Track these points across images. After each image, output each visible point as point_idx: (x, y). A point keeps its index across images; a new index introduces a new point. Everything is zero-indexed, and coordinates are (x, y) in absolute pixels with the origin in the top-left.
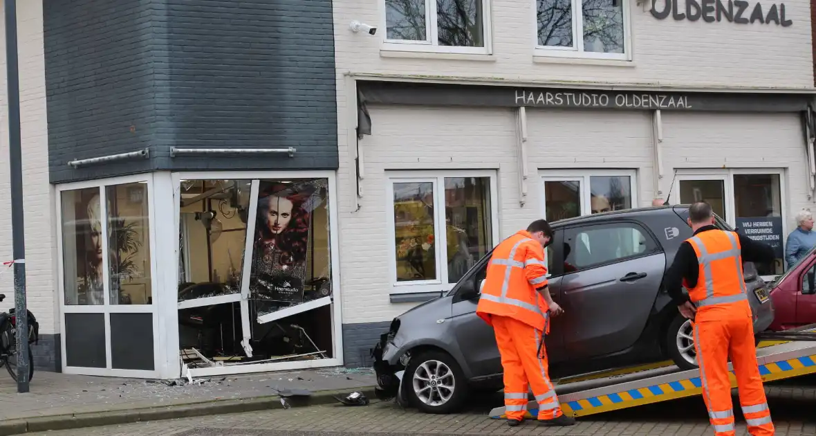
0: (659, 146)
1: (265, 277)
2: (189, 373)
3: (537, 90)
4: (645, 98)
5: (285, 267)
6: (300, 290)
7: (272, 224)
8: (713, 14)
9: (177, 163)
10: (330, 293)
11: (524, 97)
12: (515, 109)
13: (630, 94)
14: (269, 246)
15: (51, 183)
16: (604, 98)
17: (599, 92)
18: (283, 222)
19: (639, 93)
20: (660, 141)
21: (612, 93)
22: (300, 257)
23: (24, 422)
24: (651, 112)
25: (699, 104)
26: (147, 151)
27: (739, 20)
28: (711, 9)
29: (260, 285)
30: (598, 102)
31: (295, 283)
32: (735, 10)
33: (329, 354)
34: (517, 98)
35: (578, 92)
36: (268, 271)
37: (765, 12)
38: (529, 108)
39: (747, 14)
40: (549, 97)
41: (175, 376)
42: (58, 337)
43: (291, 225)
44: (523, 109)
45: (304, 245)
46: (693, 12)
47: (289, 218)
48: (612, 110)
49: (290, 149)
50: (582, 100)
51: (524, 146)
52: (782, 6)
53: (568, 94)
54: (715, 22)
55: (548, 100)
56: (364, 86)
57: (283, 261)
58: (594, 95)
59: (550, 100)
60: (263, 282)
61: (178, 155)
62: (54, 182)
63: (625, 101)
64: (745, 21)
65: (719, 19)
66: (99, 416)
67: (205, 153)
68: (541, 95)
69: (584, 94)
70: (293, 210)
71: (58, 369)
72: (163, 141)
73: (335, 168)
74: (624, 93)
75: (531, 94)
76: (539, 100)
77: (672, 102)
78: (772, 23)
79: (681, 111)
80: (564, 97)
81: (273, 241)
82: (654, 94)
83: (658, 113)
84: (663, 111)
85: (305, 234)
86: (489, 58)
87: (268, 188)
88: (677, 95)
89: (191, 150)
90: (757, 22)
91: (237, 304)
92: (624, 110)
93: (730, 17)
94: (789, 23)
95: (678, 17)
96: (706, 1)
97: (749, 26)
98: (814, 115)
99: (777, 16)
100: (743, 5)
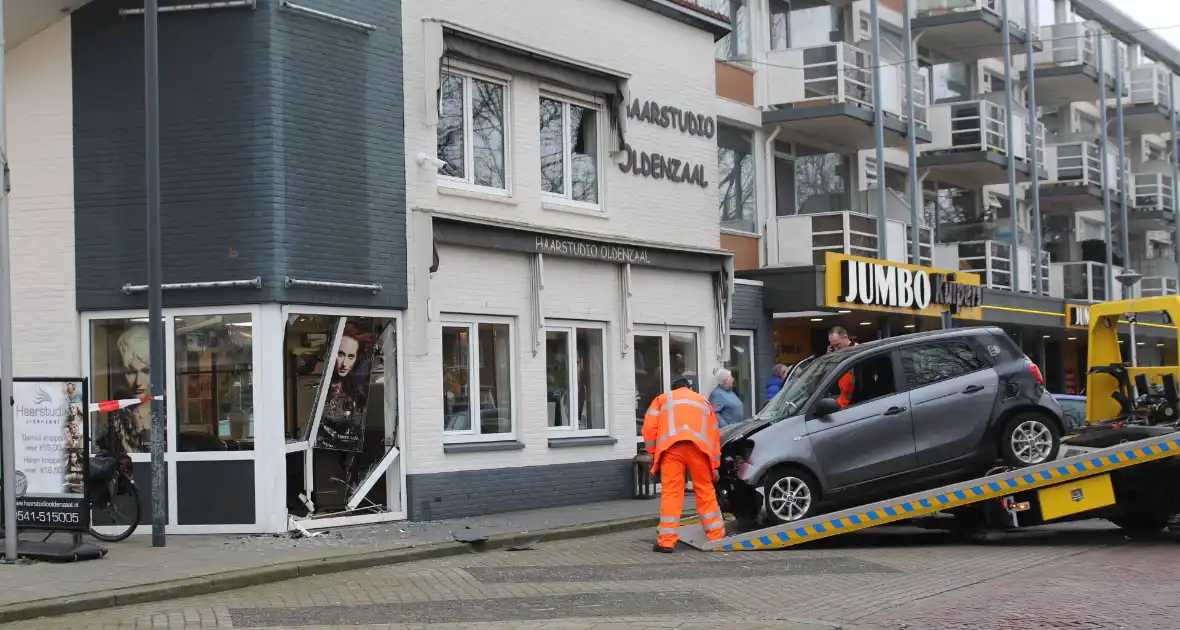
0: (628, 300)
1: (331, 424)
2: (297, 524)
3: (550, 238)
4: (620, 251)
5: (348, 413)
6: (360, 438)
7: (340, 365)
8: (659, 171)
9: (289, 296)
11: (541, 243)
12: (535, 256)
13: (611, 246)
14: (337, 391)
15: (77, 309)
16: (594, 250)
17: (591, 242)
18: (350, 363)
19: (616, 245)
20: (629, 295)
21: (599, 244)
22: (361, 402)
24: (625, 265)
25: (655, 260)
26: (260, 280)
27: (673, 178)
28: (657, 166)
29: (326, 432)
30: (590, 252)
31: (356, 430)
32: (673, 168)
34: (538, 244)
35: (577, 241)
36: (333, 417)
37: (691, 171)
38: (548, 256)
39: (679, 173)
40: (558, 245)
41: (282, 529)
43: (356, 367)
44: (541, 256)
45: (366, 389)
46: (646, 167)
47: (354, 360)
48: (600, 261)
49: (374, 286)
50: (580, 250)
51: (541, 294)
52: (702, 167)
53: (570, 243)
54: (660, 179)
57: (346, 407)
58: (589, 246)
59: (558, 248)
60: (329, 430)
61: (295, 286)
62: (84, 309)
63: (607, 252)
64: (678, 180)
65: (662, 176)
67: (326, 286)
68: (553, 242)
69: (581, 244)
70: (360, 351)
72: (280, 271)
73: (403, 308)
74: (607, 244)
75: (546, 241)
76: (552, 247)
77: (637, 256)
78: (695, 183)
79: (643, 266)
80: (568, 245)
81: (339, 385)
82: (625, 247)
83: (629, 267)
84: (633, 266)
85: (367, 378)
86: (511, 201)
88: (638, 248)
89: (305, 282)
90: (686, 181)
92: (608, 262)
93: (668, 175)
94: (705, 184)
95: (636, 172)
96: (655, 156)
97: (680, 185)
98: (726, 275)
99: (697, 177)
100: (677, 163)
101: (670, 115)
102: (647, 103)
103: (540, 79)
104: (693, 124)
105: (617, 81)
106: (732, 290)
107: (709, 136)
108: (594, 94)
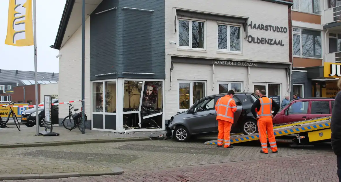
0: (249, 76)
1: (146, 107)
2: (125, 131)
3: (218, 60)
4: (246, 63)
5: (150, 104)
6: (154, 110)
7: (148, 93)
8: (264, 42)
9: (124, 76)
10: (162, 111)
11: (214, 62)
12: (212, 65)
13: (242, 62)
14: (146, 99)
16: (235, 63)
17: (234, 61)
18: (150, 92)
19: (244, 62)
20: (249, 75)
21: (237, 62)
22: (154, 102)
23: (85, 141)
24: (247, 67)
25: (260, 65)
26: (116, 73)
27: (271, 44)
28: (263, 41)
30: (233, 64)
31: (153, 108)
32: (270, 41)
33: (161, 128)
34: (212, 62)
35: (228, 61)
36: (146, 105)
37: (277, 42)
38: (215, 65)
39: (273, 42)
40: (221, 62)
41: (121, 131)
42: (91, 120)
43: (152, 93)
44: (214, 65)
46: (259, 41)
47: (152, 91)
48: (237, 66)
49: (153, 73)
50: (229, 63)
51: (214, 75)
52: (282, 41)
53: (226, 62)
54: (264, 44)
55: (220, 63)
56: (173, 58)
58: (233, 62)
59: (221, 63)
60: (145, 108)
61: (124, 74)
62: (91, 80)
63: (240, 64)
64: (272, 44)
65: (265, 43)
66: (104, 140)
67: (131, 74)
68: (219, 62)
69: (230, 62)
70: (153, 90)
71: (91, 129)
72: (121, 71)
73: (164, 79)
74: (240, 62)
75: (216, 61)
76: (218, 63)
77: (252, 65)
78: (279, 45)
79: (255, 67)
80: (225, 62)
82: (248, 62)
83: (249, 67)
84: (250, 67)
85: (156, 96)
86: (206, 51)
87: (147, 83)
88: (254, 63)
89: (128, 73)
90: (275, 45)
92: (240, 66)
93: (268, 43)
94: (283, 45)
95: (255, 43)
96: (262, 38)
97: (273, 45)
98: (289, 69)
99: (280, 43)
100: (271, 40)
101: (269, 28)
102: (259, 25)
103: (216, 20)
104: (278, 29)
105: (246, 19)
106: (291, 73)
107: (285, 32)
108: (238, 23)
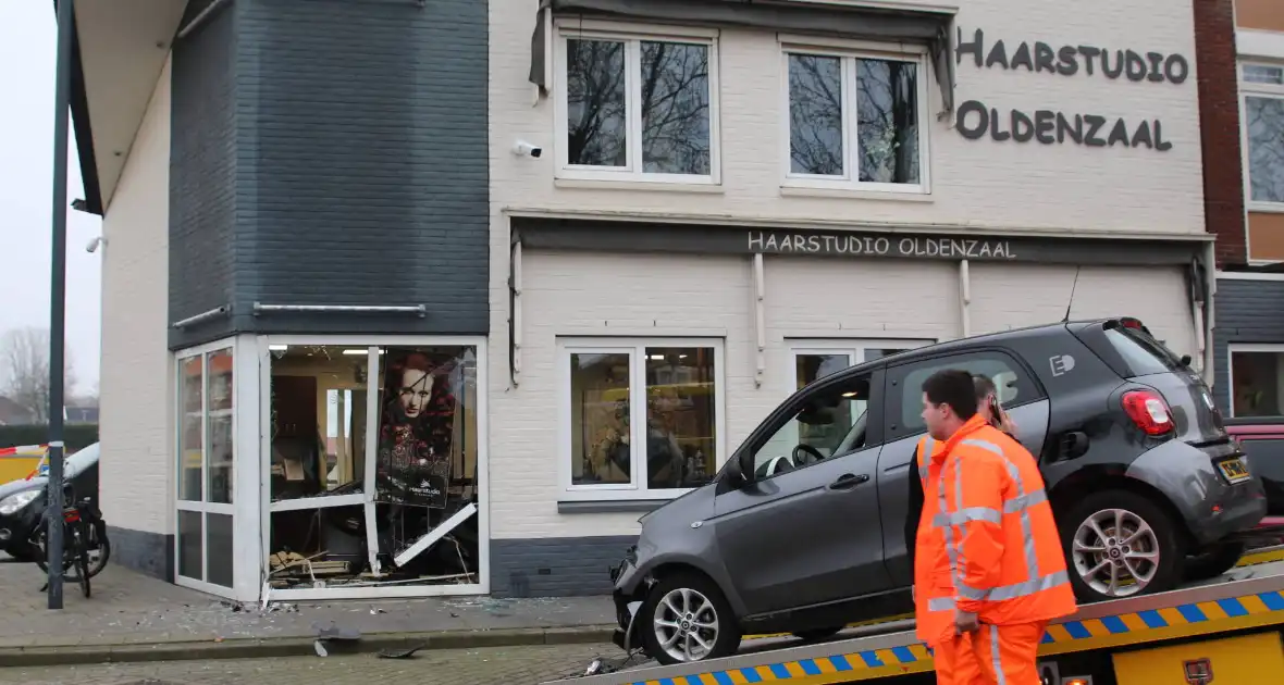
0: (966, 310)
1: (397, 474)
2: (269, 593)
3: (781, 232)
4: (944, 244)
5: (423, 461)
6: (443, 492)
7: (406, 403)
8: (1053, 133)
9: (265, 324)
10: (475, 499)
11: (761, 241)
12: (748, 257)
13: (922, 238)
14: (401, 433)
15: (169, 349)
16: (882, 245)
17: (874, 235)
18: (419, 402)
19: (936, 237)
20: (967, 303)
21: (894, 237)
22: (443, 448)
24: (955, 262)
25: (1027, 253)
26: (228, 309)
27: (1092, 141)
28: (1050, 127)
29: (389, 483)
30: (872, 248)
31: (436, 482)
32: (1086, 128)
34: (750, 242)
35: (842, 234)
36: (399, 466)
37: (1131, 132)
38: (769, 256)
39: (1104, 133)
40: (799, 241)
41: (249, 597)
43: (431, 406)
44: (759, 258)
45: (449, 432)
46: (1022, 129)
47: (427, 398)
48: (893, 259)
49: (421, 307)
50: (848, 245)
51: (760, 307)
52: (1157, 125)
53: (827, 238)
54: (1056, 144)
55: (797, 244)
57: (420, 453)
58: (868, 240)
59: (801, 245)
60: (394, 481)
62: (172, 349)
63: (914, 247)
64: (1100, 143)
65: (1061, 140)
68: (788, 238)
69: (852, 238)
70: (434, 389)
73: (486, 333)
74: (913, 236)
75: (773, 237)
76: (784, 244)
77: (985, 249)
78: (1142, 145)
79: (1000, 262)
80: (822, 242)
81: (408, 427)
82: (958, 238)
83: (965, 264)
84: (972, 262)
85: (450, 419)
86: (718, 189)
88: (994, 240)
89: (279, 307)
90: (1118, 144)
91: (361, 508)
92: (913, 260)
93: (1077, 137)
94: (1167, 146)
95: (999, 137)
96: (1041, 115)
97: (1106, 150)
98: (1203, 270)
99: (1149, 137)
100: (1097, 122)
101: (1080, 59)
102: (1024, 47)
103: (776, 31)
104: (1130, 66)
105: (943, 20)
106: (1213, 289)
107: (1178, 80)
108: (902, 40)
